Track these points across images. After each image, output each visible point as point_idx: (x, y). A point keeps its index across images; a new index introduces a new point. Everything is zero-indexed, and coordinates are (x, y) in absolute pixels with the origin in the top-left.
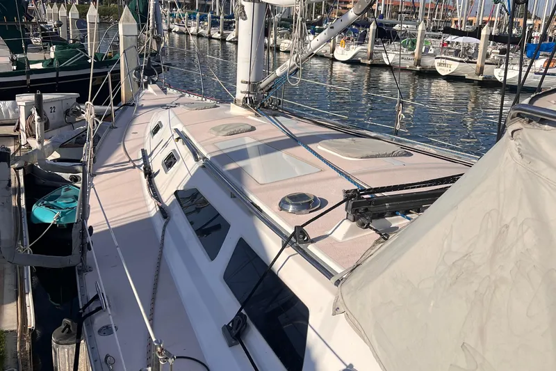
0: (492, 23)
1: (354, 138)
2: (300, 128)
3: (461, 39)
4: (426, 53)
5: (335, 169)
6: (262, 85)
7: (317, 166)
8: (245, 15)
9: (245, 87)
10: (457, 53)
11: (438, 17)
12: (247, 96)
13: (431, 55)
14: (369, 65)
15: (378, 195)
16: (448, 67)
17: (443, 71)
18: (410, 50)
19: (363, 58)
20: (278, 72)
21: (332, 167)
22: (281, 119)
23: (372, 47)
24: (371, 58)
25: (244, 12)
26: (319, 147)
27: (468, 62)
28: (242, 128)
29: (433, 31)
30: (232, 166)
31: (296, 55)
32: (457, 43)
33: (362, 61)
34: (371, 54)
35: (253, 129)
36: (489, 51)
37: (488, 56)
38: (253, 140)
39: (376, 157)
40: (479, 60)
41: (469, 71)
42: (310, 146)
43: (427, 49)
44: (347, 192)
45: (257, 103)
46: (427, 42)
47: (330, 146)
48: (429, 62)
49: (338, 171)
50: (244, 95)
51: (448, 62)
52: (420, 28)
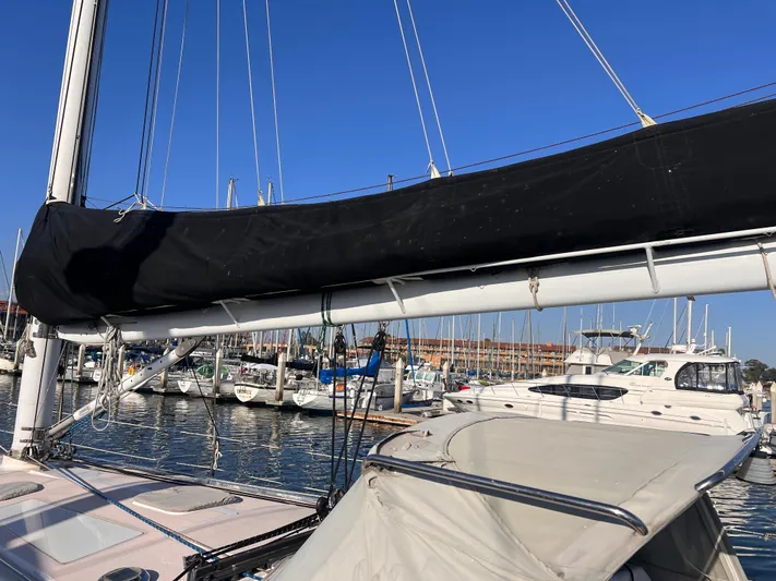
0: (285, 350)
1: (177, 488)
2: (105, 480)
3: (259, 367)
4: (224, 380)
5: (161, 529)
6: (51, 432)
7: (137, 529)
8: (34, 352)
9: (28, 435)
10: (256, 379)
11: (233, 344)
12: (29, 445)
13: (229, 382)
14: (163, 394)
15: (221, 557)
16: (249, 393)
17: (243, 398)
18: (208, 377)
19: (156, 387)
20: (77, 415)
21: (157, 527)
22: (76, 470)
23: (166, 375)
24: (164, 386)
25: (33, 348)
26: (134, 503)
27: (267, 388)
28: (25, 489)
29: (230, 358)
30: (17, 543)
31: (103, 397)
32: (255, 370)
33: (154, 390)
34: (165, 382)
35: (40, 488)
36: (286, 376)
37: (286, 381)
38: (42, 504)
39: (205, 507)
40: (278, 386)
41: (269, 396)
42: (122, 502)
43: (226, 376)
44: (187, 559)
45: (42, 454)
46: (224, 368)
47: (149, 501)
48: (227, 389)
49: (165, 531)
50: (25, 445)
51: (247, 388)
52: (218, 355)
